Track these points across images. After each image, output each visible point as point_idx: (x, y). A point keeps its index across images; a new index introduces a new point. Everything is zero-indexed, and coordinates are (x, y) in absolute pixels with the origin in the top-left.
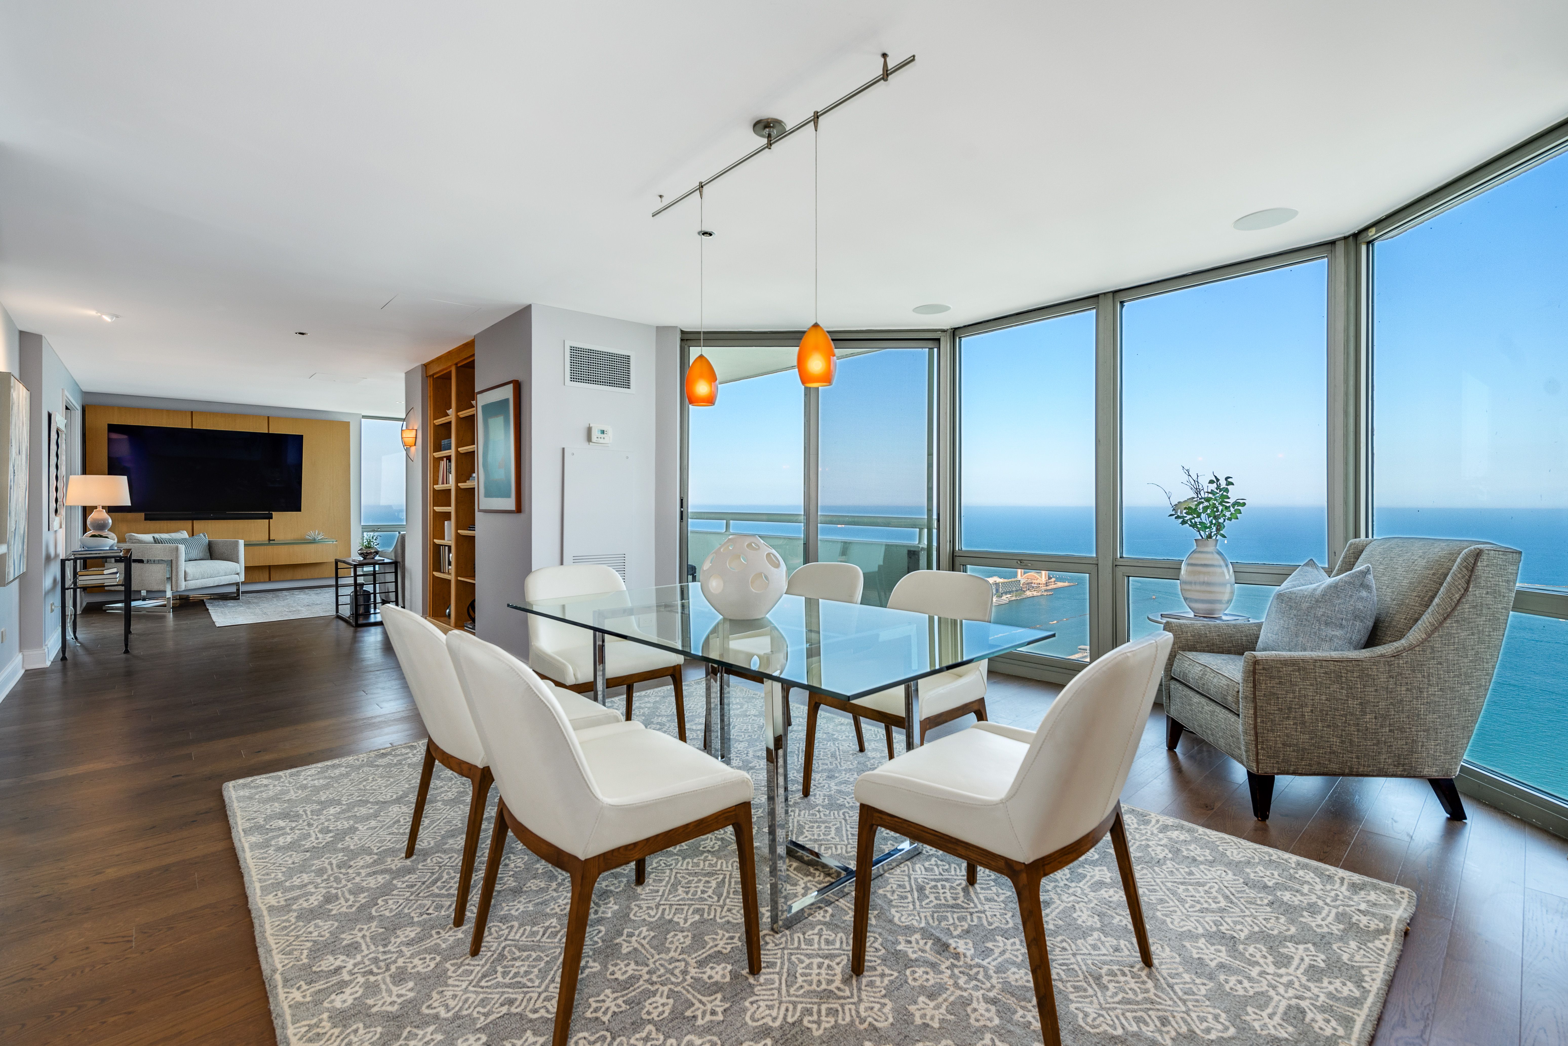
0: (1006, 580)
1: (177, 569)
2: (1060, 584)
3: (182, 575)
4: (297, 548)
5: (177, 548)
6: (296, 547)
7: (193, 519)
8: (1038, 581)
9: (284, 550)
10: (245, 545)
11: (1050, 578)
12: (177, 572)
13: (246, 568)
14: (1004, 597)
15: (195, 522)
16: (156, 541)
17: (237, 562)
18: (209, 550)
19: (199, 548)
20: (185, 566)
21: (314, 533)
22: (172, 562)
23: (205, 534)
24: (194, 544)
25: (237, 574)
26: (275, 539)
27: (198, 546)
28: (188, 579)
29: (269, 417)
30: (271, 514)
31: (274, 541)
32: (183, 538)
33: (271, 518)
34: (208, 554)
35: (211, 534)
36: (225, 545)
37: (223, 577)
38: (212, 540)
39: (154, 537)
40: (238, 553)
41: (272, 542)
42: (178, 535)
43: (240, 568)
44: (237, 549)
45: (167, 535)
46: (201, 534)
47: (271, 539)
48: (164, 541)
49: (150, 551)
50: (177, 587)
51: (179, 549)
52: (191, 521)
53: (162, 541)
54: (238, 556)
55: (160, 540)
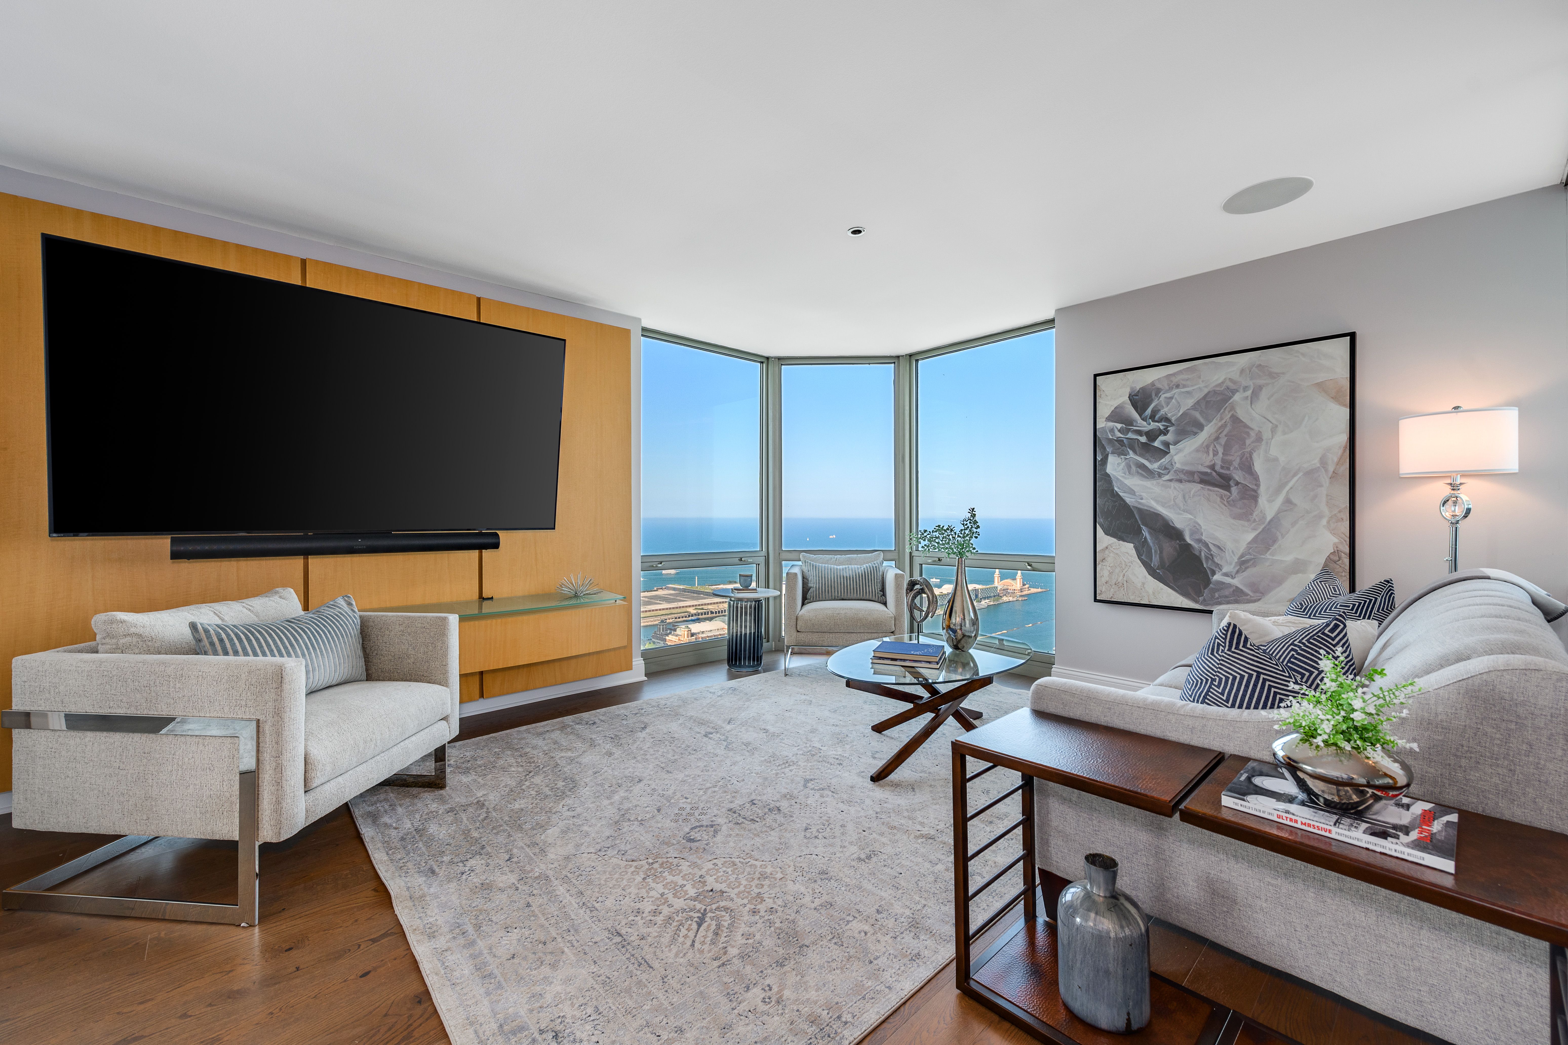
0: (984, 587)
1: (279, 755)
2: (1033, 590)
3: (297, 774)
5: (279, 677)
7: (306, 553)
8: (1014, 588)
11: (1024, 585)
14: (983, 602)
15: (313, 561)
16: (201, 641)
17: (443, 682)
18: (364, 648)
19: (336, 646)
20: (308, 735)
21: (573, 580)
22: (261, 730)
23: (345, 600)
24: (319, 634)
25: (445, 719)
26: (492, 598)
27: (332, 638)
28: (316, 782)
29: (479, 299)
30: (497, 535)
31: (490, 601)
32: (289, 617)
33: (496, 546)
34: (362, 662)
35: (354, 603)
36: (409, 630)
37: (413, 738)
38: (360, 617)
39: (193, 626)
40: (445, 655)
41: (487, 607)
42: (274, 604)
43: (452, 699)
44: (443, 643)
45: (241, 608)
46: (341, 602)
47: (484, 595)
48: (221, 641)
49: (178, 685)
50: (279, 824)
51: (287, 679)
52: (300, 559)
53: (215, 640)
54: (446, 665)
55: (208, 636)
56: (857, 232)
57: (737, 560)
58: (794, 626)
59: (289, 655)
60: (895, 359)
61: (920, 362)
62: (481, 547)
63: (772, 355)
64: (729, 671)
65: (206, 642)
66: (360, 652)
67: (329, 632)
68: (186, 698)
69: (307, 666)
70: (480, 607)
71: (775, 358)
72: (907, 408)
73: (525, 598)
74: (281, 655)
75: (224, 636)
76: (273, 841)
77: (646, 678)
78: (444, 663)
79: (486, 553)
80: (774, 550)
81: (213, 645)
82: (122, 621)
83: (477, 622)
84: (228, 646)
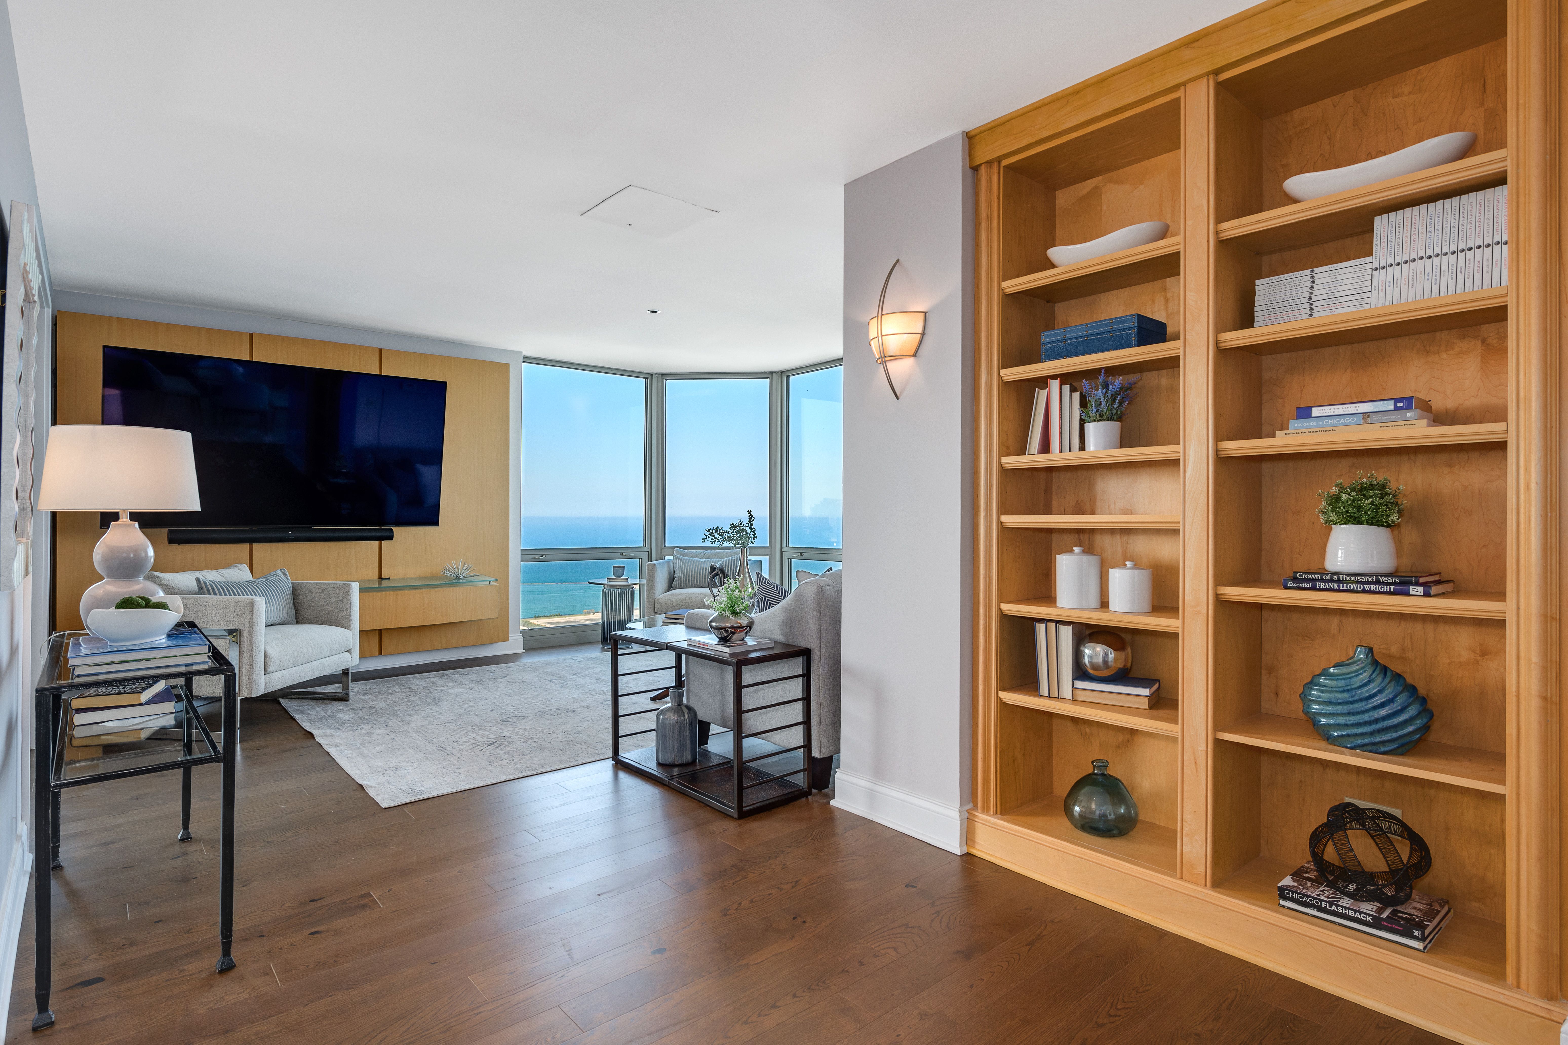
1: (251, 649)
3: (260, 661)
4: (436, 595)
5: (252, 606)
7: (251, 541)
9: (414, 598)
12: (251, 657)
13: (361, 635)
15: (254, 545)
16: (202, 588)
17: (348, 627)
18: (294, 605)
19: (277, 599)
20: (266, 643)
21: (456, 565)
22: (241, 635)
23: (282, 572)
24: (267, 590)
25: (349, 651)
26: (389, 578)
27: (275, 594)
28: (270, 669)
29: (380, 350)
30: (391, 530)
31: (388, 581)
32: (248, 580)
33: (390, 538)
34: (293, 612)
35: (288, 574)
36: (325, 592)
37: (327, 659)
38: (292, 583)
39: (198, 580)
40: (349, 608)
41: (384, 584)
42: (235, 573)
43: (353, 639)
44: (348, 601)
45: (217, 575)
46: (279, 572)
47: (383, 576)
48: (213, 589)
49: (195, 610)
50: (251, 688)
51: (256, 607)
52: (247, 545)
53: (210, 588)
54: (350, 615)
55: (206, 586)
56: (653, 312)
57: (619, 555)
58: (652, 608)
59: (256, 596)
60: (768, 374)
61: (791, 377)
62: (380, 539)
63: (655, 372)
64: (602, 648)
65: (205, 589)
66: (292, 605)
67: (273, 590)
68: (199, 617)
69: (266, 602)
70: (380, 584)
71: (659, 374)
72: (779, 419)
73: (415, 579)
74: (252, 595)
75: (214, 587)
76: (248, 697)
77: (524, 651)
78: (348, 614)
79: (385, 543)
80: (657, 546)
81: (208, 591)
82: (158, 577)
83: (374, 593)
84: (217, 592)
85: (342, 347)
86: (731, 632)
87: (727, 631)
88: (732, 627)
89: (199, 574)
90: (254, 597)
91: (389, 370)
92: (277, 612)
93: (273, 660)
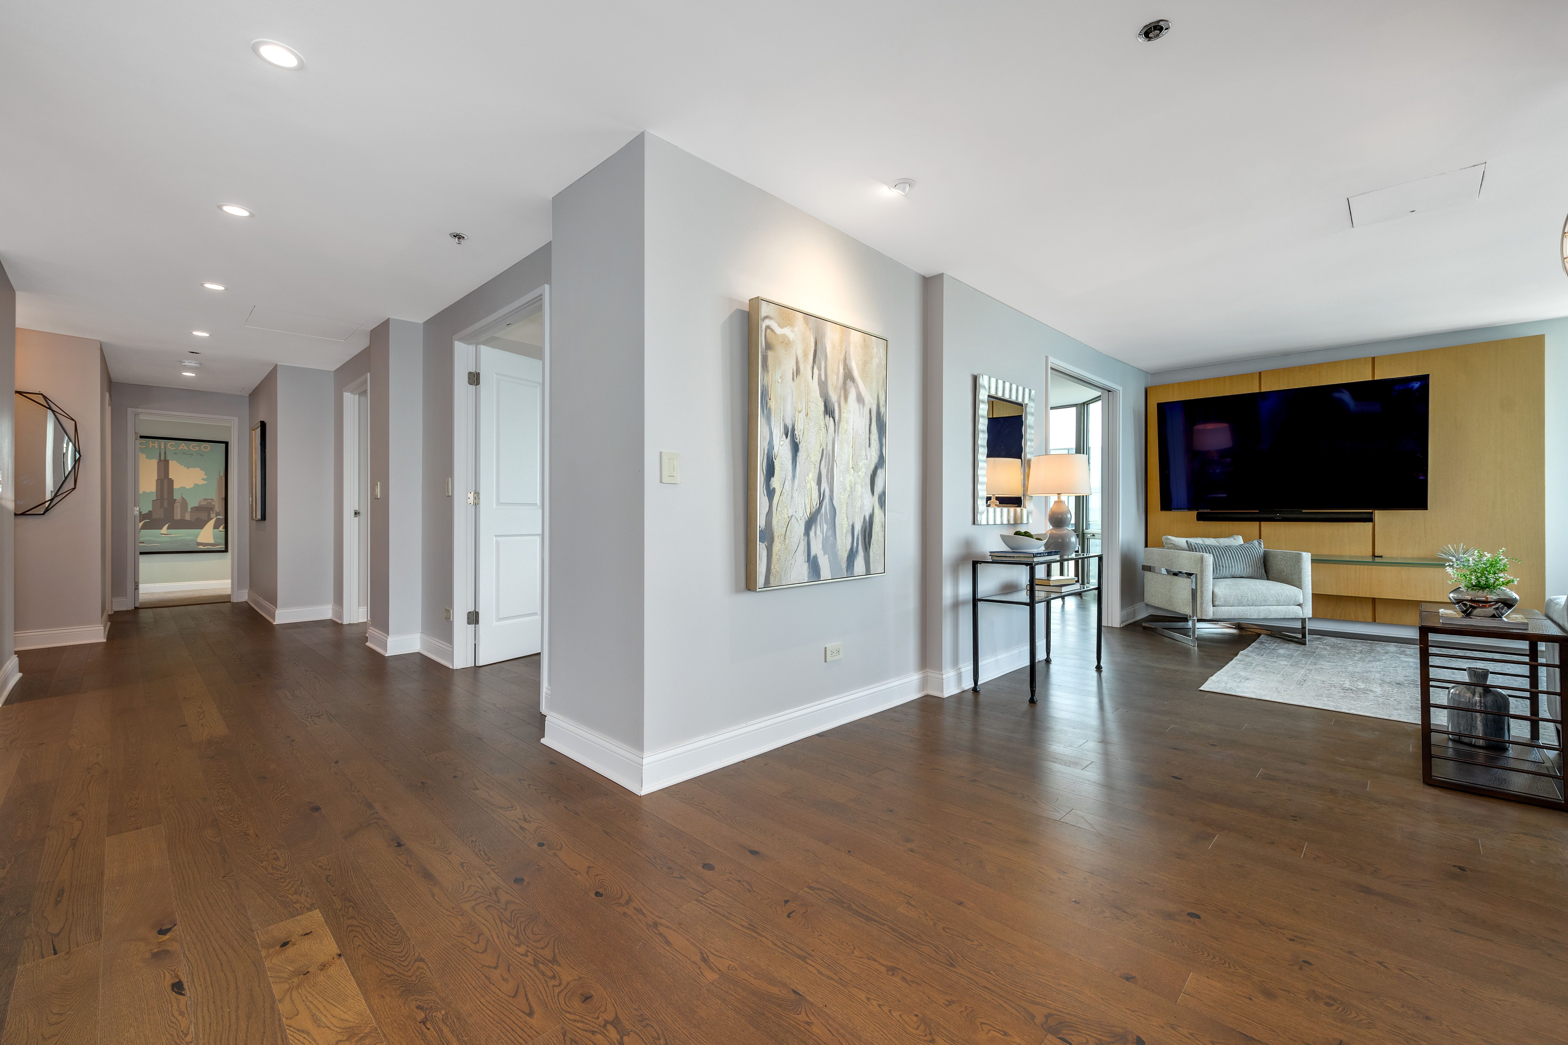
3: (1208, 596)
5: (1202, 559)
6: (1414, 572)
10: (1313, 561)
13: (1315, 596)
15: (1262, 523)
16: (1190, 547)
17: (1299, 586)
18: (1261, 564)
21: (1454, 548)
23: (1260, 542)
25: (1299, 605)
26: (1382, 557)
29: (1373, 358)
30: (1374, 514)
31: (1379, 558)
33: (1371, 520)
34: (1256, 570)
35: (1262, 544)
37: (1274, 607)
38: (1266, 550)
39: (1187, 542)
41: (1377, 560)
42: (1231, 541)
43: (1304, 596)
44: (1299, 566)
45: (1217, 540)
46: (1255, 542)
47: (1376, 554)
48: (1195, 548)
50: (1202, 612)
51: (1204, 560)
52: (1258, 523)
53: (1194, 548)
54: (1301, 578)
55: (1192, 546)
62: (1364, 521)
66: (1258, 568)
73: (1411, 558)
79: (1377, 525)
81: (1192, 549)
82: (1170, 539)
83: (1349, 566)
84: (1198, 550)
85: (1334, 365)
86: (1471, 606)
87: (1465, 605)
88: (1471, 601)
89: (1187, 539)
90: (1205, 553)
91: (1381, 375)
92: (1244, 568)
93: (1218, 597)
